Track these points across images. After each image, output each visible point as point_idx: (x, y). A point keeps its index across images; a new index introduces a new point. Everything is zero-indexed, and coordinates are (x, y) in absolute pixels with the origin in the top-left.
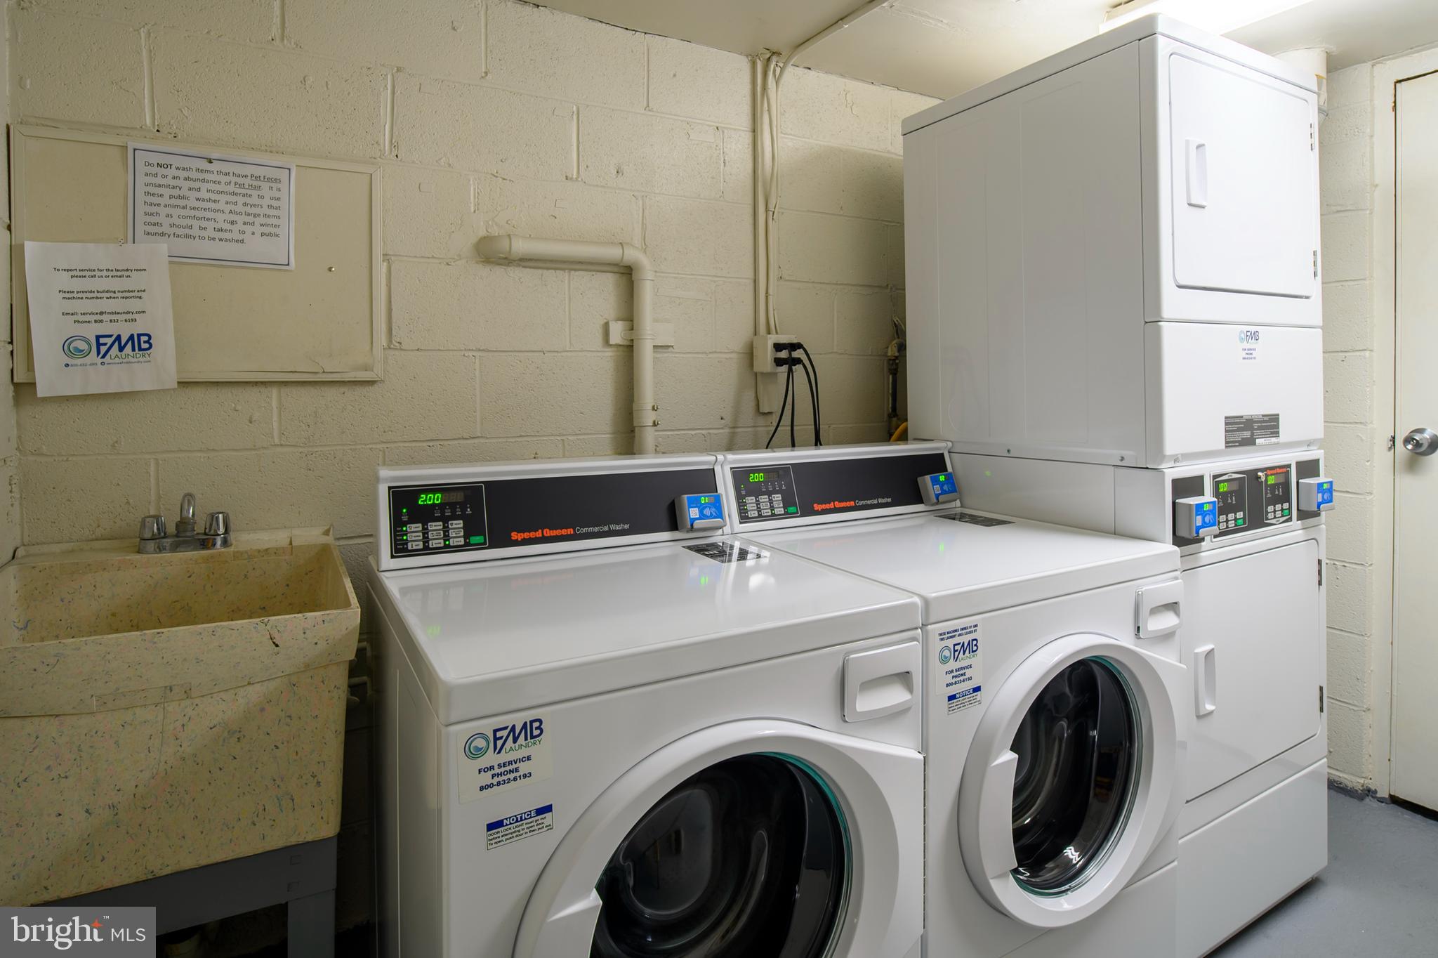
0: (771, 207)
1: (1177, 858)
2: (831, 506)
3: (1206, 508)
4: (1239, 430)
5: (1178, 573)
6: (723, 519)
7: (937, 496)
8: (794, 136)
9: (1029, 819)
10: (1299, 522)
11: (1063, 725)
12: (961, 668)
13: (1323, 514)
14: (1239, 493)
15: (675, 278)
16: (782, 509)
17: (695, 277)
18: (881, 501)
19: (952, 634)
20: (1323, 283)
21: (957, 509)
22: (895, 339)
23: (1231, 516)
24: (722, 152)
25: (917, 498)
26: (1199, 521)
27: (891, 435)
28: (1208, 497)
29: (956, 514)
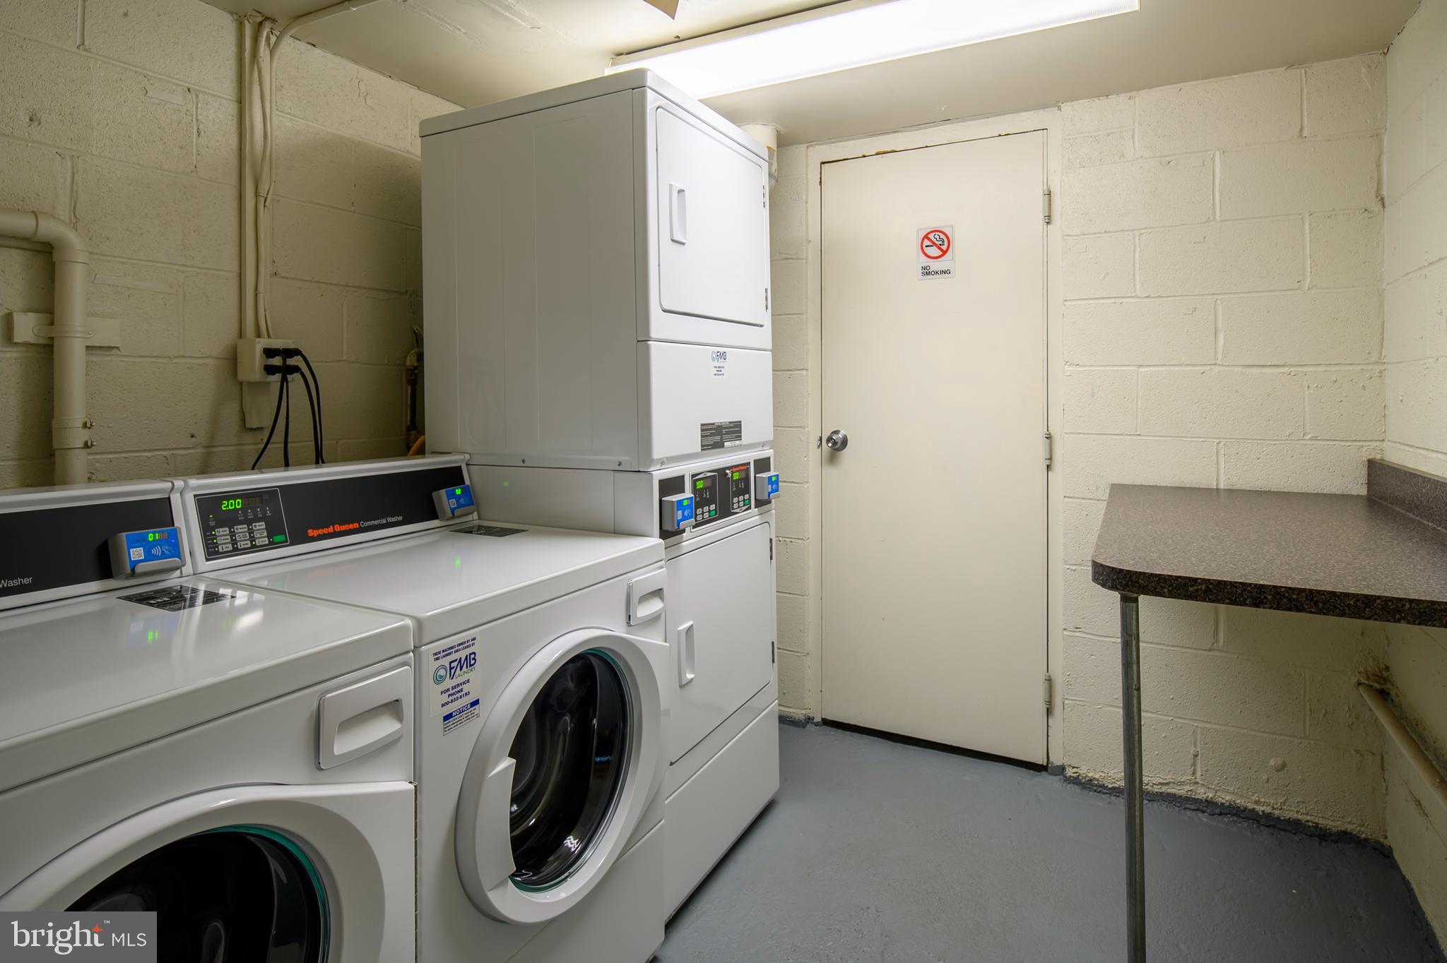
0: (263, 192)
1: (663, 817)
2: (331, 530)
3: (685, 503)
4: (712, 435)
5: (663, 562)
6: (180, 558)
7: (453, 510)
8: (293, 116)
9: (534, 820)
10: (756, 509)
11: (566, 720)
12: (458, 685)
13: (773, 501)
14: (711, 489)
15: (122, 263)
16: (267, 539)
17: (154, 264)
18: (390, 520)
19: (447, 652)
20: (772, 315)
21: (475, 522)
22: (414, 348)
23: (706, 509)
24: (194, 120)
25: (431, 513)
26: (679, 514)
27: (409, 448)
28: (688, 493)
29: (473, 527)
